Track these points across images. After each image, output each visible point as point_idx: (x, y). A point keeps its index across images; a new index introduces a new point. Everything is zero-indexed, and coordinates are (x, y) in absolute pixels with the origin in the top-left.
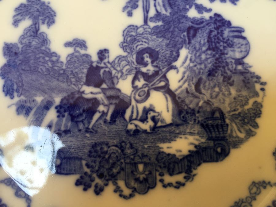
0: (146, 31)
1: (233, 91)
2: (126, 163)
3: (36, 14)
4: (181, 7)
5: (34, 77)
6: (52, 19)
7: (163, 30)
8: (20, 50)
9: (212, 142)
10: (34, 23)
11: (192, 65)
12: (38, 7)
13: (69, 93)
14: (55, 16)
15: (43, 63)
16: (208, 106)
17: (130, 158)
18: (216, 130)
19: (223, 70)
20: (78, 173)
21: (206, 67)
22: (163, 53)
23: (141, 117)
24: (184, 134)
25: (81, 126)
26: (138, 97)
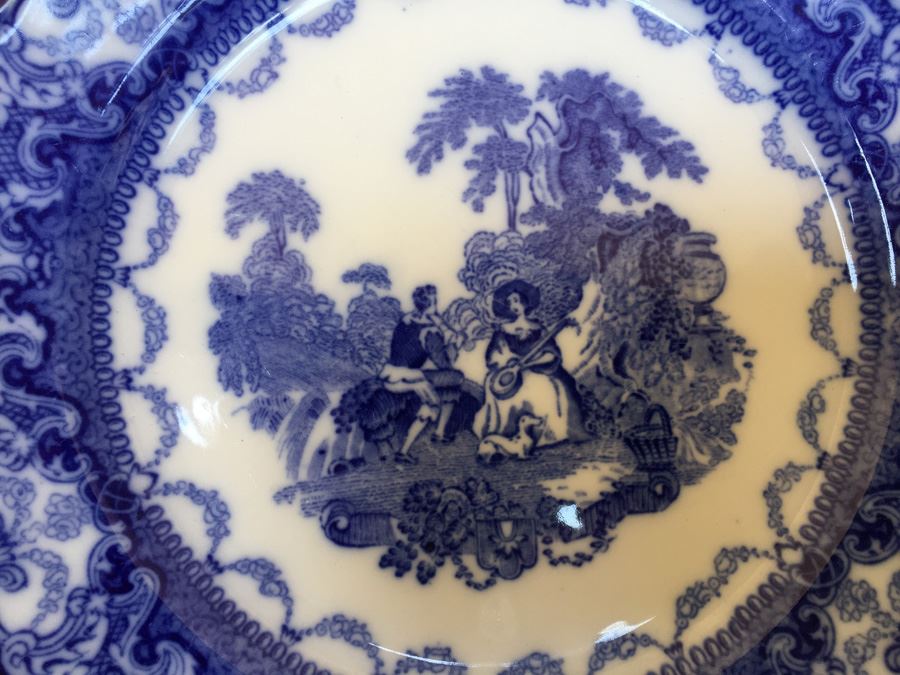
0: (513, 245)
1: (690, 371)
2: (477, 521)
3: (276, 207)
4: (586, 191)
5: (283, 350)
6: (313, 220)
7: (548, 241)
8: (248, 289)
9: (646, 474)
10: (274, 228)
11: (607, 316)
12: (279, 191)
13: (358, 383)
14: (319, 212)
15: (298, 317)
16: (640, 402)
17: (485, 510)
18: (654, 451)
19: (670, 326)
20: (385, 544)
21: (635, 321)
22: (549, 292)
23: (506, 428)
24: (591, 461)
25: (385, 450)
26: (498, 387)
